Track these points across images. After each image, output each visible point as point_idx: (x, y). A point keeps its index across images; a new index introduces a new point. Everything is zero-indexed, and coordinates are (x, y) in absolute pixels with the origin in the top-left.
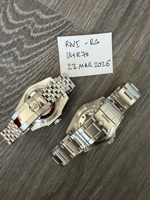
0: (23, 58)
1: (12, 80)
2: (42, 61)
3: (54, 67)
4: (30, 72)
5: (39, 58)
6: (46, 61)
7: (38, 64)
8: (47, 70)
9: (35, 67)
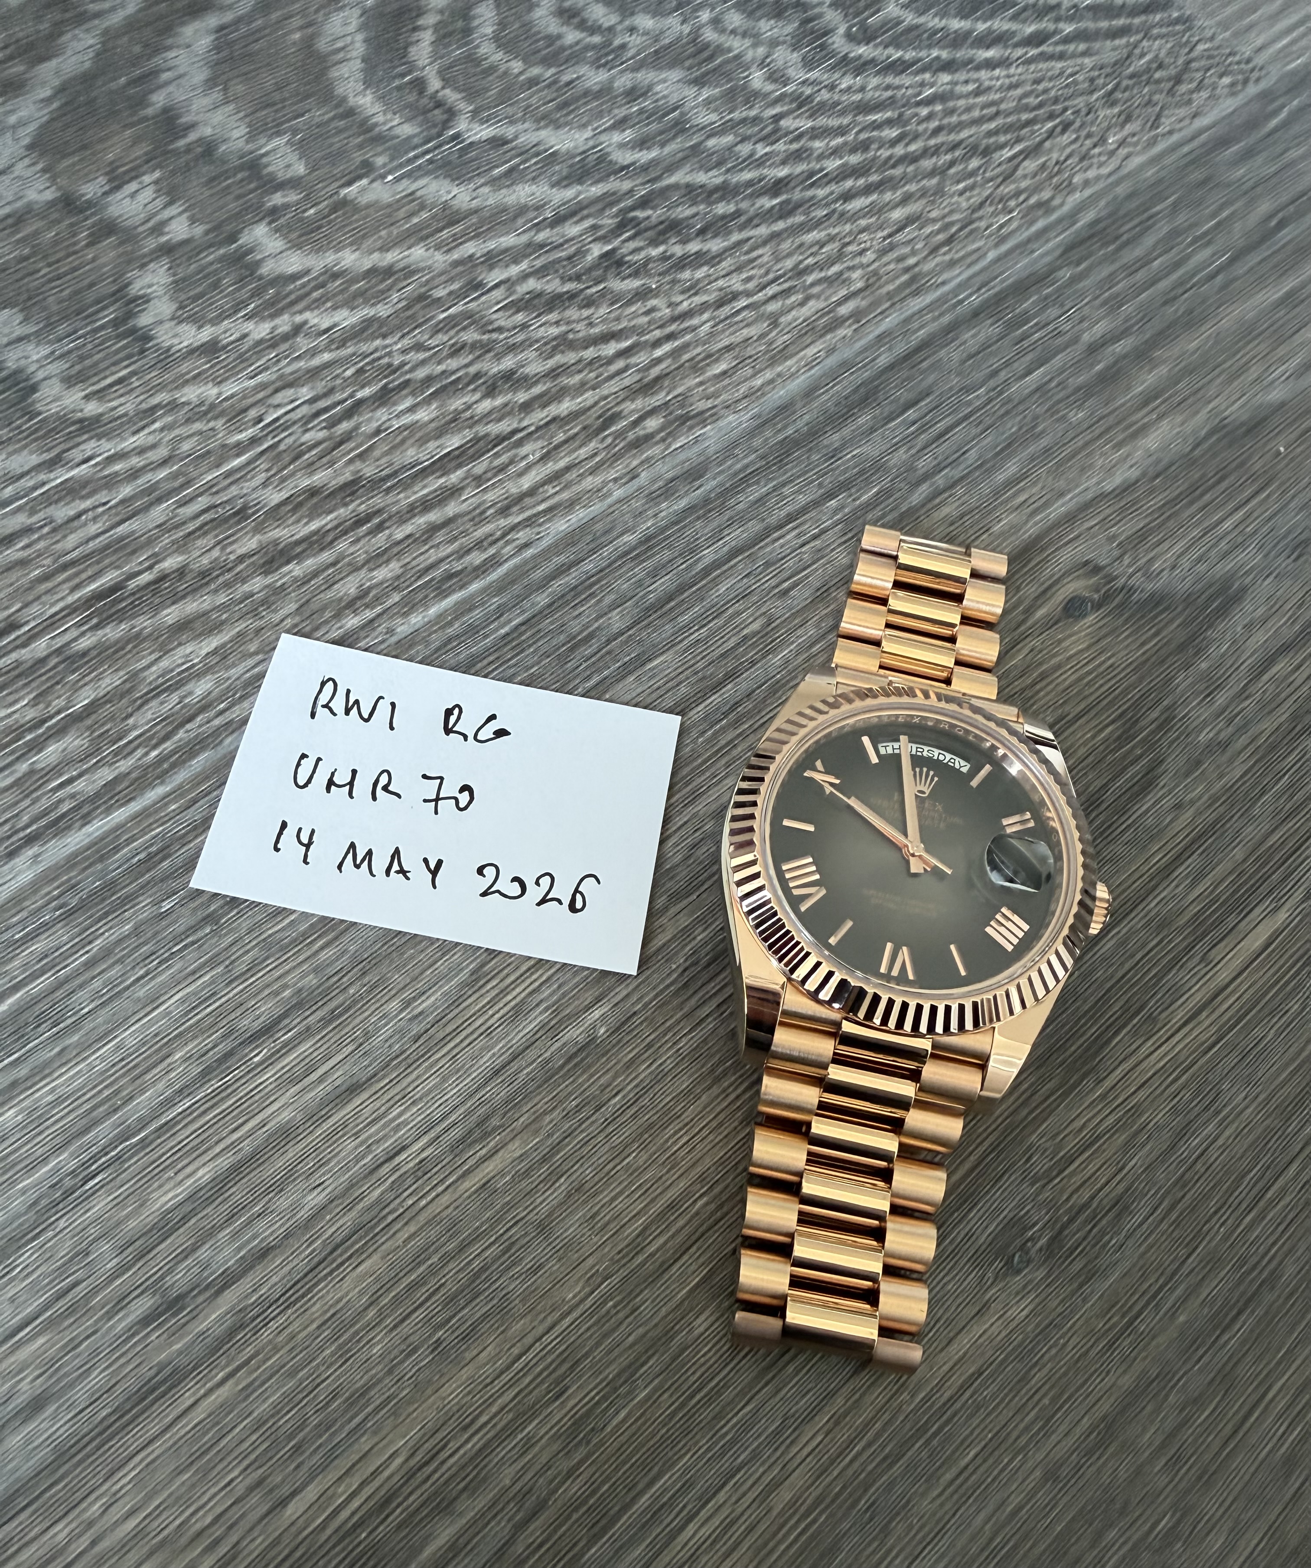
0: (863, 50)
1: (756, 120)
2: (980, 99)
3: (1047, 144)
4: (889, 122)
5: (966, 82)
6: (1003, 106)
7: (951, 104)
8: (1002, 147)
9: (924, 111)
